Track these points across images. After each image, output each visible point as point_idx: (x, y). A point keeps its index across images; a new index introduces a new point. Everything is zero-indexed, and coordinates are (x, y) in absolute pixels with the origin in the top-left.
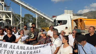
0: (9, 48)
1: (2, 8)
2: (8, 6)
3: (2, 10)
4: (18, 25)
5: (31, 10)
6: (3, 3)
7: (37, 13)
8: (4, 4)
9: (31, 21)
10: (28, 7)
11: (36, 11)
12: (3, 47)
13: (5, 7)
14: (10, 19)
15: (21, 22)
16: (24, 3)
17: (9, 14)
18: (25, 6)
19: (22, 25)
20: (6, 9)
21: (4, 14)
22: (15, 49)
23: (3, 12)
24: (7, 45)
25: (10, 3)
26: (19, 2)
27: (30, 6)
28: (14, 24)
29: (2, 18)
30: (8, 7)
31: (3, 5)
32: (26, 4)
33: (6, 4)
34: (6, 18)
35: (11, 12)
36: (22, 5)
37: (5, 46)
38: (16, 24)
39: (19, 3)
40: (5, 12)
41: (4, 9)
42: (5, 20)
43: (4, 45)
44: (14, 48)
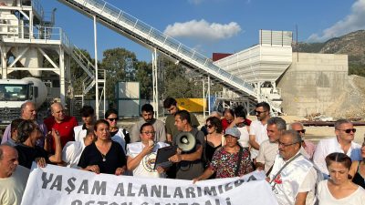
0: (115, 195)
1: (27, 29)
2: (46, 20)
3: (27, 36)
4: (85, 91)
5: (134, 35)
6: (27, 13)
7: (155, 45)
8: (31, 13)
9: (131, 74)
10: (122, 23)
11: (152, 39)
12: (93, 193)
13: (34, 24)
14: (56, 70)
15: (96, 81)
16: (108, 8)
17: (52, 51)
18: (109, 22)
19: (100, 90)
20: (40, 33)
21: (34, 53)
22: (133, 195)
23: (30, 45)
24: (104, 183)
25: (55, 10)
26: (89, 6)
27: (129, 20)
28: (71, 89)
29: (27, 65)
30: (47, 23)
31: (30, 19)
32: (114, 12)
33: (40, 15)
34: (40, 66)
35: (58, 42)
36: (98, 16)
37: (101, 188)
38: (78, 90)
39: (88, 11)
40: (35, 44)
41: (31, 33)
42: (36, 74)
43: (97, 183)
44: (131, 194)
